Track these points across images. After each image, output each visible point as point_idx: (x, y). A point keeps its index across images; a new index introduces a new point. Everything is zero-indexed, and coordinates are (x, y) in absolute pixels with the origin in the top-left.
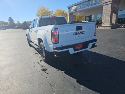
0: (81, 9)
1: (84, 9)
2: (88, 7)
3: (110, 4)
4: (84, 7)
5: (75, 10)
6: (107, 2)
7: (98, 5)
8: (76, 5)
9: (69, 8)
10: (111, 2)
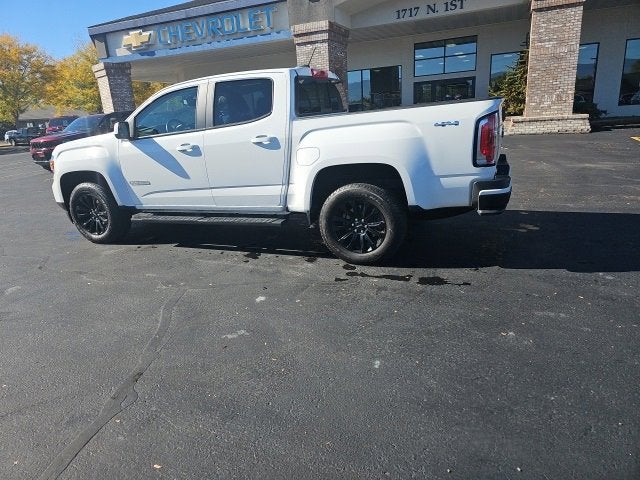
0: (178, 52)
1: (193, 49)
2: (216, 45)
3: (323, 41)
4: (194, 43)
5: (146, 50)
6: (312, 33)
7: (267, 39)
8: (144, 28)
9: (101, 36)
10: (325, 36)
